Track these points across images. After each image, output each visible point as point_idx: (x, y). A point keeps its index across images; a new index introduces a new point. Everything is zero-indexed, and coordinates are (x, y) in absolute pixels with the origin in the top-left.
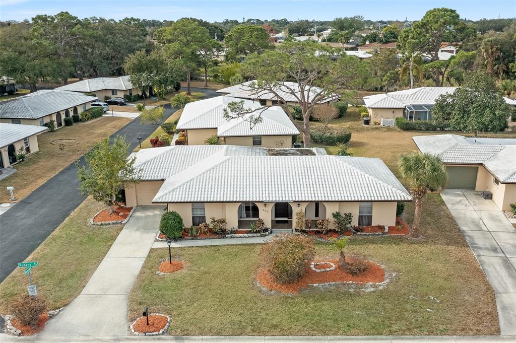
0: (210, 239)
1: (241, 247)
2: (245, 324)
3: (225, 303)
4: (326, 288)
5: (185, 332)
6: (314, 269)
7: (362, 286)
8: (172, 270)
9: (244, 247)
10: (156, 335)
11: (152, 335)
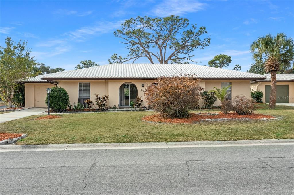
0: (94, 111)
4: (221, 121)
6: (200, 114)
7: (257, 120)
8: (48, 118)
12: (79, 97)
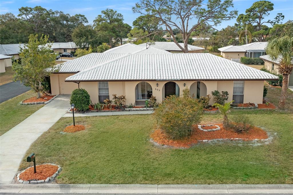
0: (112, 111)
1: (137, 116)
2: (137, 173)
3: (118, 155)
4: (216, 143)
5: (73, 180)
6: (202, 129)
7: (248, 142)
8: (74, 130)
9: (140, 116)
10: (42, 183)
11: (37, 183)
12: (99, 94)
